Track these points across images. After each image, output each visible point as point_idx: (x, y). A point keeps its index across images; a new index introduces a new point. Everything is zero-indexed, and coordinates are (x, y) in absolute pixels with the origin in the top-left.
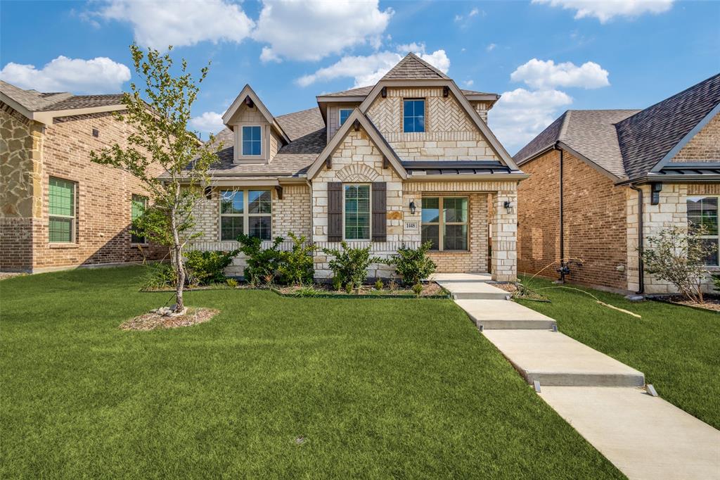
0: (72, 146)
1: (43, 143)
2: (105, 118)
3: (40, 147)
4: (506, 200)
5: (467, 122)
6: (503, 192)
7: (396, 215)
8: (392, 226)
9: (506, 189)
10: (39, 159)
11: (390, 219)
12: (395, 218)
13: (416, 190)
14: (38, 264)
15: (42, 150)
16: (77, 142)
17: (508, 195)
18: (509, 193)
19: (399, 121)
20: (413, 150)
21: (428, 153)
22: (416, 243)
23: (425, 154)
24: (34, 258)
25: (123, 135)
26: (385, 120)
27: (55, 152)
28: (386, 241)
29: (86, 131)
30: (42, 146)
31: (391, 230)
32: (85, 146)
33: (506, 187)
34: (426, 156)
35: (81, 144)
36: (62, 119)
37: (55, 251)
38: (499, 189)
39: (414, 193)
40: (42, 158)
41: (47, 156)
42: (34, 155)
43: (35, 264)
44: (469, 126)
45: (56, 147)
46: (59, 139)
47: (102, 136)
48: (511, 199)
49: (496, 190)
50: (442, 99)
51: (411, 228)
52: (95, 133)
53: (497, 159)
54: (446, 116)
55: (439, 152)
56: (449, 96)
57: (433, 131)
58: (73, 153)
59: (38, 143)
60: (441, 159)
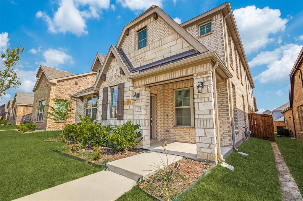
0: (66, 89)
1: (55, 89)
2: (81, 78)
3: (53, 90)
4: (201, 80)
5: (169, 30)
6: (198, 74)
7: (129, 102)
8: (126, 109)
9: (200, 71)
10: (53, 94)
11: (125, 105)
12: (128, 105)
13: (141, 85)
14: (48, 128)
15: (54, 91)
16: (68, 87)
17: (202, 76)
18: (203, 74)
19: (134, 45)
20: (140, 60)
21: (147, 59)
22: (140, 120)
23: (146, 60)
24: (47, 126)
25: (89, 83)
26: (128, 47)
27: (59, 91)
28: (123, 119)
29: (73, 83)
30: (54, 90)
31: (126, 112)
32: (72, 88)
33: (200, 69)
34: (146, 61)
35: (70, 88)
36: (63, 81)
37: (56, 123)
38: (194, 72)
39: (140, 87)
40: (54, 93)
41: (56, 93)
42: (51, 93)
43: (47, 128)
44: (171, 31)
45: (60, 89)
46: (61, 87)
47: (79, 84)
48: (205, 79)
49: (192, 74)
50: (154, 21)
51: (139, 111)
52: (76, 84)
53: (191, 48)
54: (157, 31)
55: (153, 56)
56: (158, 18)
57: (150, 44)
58: (67, 91)
59: (53, 89)
60: (154, 61)
